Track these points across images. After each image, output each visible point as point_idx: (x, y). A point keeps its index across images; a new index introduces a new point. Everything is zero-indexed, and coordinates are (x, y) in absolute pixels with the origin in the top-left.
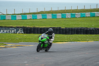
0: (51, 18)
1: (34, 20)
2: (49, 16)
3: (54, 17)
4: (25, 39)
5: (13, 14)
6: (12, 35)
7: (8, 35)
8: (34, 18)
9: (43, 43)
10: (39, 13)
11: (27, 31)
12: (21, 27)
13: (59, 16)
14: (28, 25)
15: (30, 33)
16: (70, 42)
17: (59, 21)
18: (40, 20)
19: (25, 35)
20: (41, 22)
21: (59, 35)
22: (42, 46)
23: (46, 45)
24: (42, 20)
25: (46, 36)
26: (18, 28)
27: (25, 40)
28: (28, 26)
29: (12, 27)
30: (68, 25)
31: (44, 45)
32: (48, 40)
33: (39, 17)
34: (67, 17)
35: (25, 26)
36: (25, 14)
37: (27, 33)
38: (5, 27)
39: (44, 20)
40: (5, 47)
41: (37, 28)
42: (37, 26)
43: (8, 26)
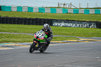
6: (85, 29)
7: (80, 29)
11: (100, 25)
12: (94, 22)
19: (98, 30)
26: (90, 23)
27: (98, 35)
29: (84, 21)
35: (98, 21)
36: (98, 8)
37: (100, 28)
38: (78, 21)
40: (77, 42)
43: (80, 20)
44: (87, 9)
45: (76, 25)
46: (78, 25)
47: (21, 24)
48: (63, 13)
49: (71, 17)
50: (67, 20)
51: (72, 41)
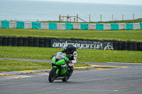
1: (129, 31)
4: (116, 57)
5: (99, 22)
6: (97, 51)
7: (90, 51)
8: (129, 28)
9: (59, 67)
10: (136, 21)
11: (119, 46)
12: (110, 41)
14: (120, 38)
15: (123, 49)
18: (138, 31)
19: (116, 52)
20: (139, 33)
22: (57, 72)
23: (65, 71)
25: (64, 55)
26: (105, 42)
27: (116, 59)
28: (119, 40)
29: (96, 41)
31: (60, 71)
33: (137, 26)
35: (116, 39)
37: (118, 49)
38: (87, 40)
40: (87, 69)
41: (134, 43)
42: (133, 40)
43: (91, 39)
44: (100, 24)
45: (85, 46)
46: (87, 46)
47: (8, 45)
48: (67, 30)
49: (78, 34)
50: (72, 39)
51: (79, 68)
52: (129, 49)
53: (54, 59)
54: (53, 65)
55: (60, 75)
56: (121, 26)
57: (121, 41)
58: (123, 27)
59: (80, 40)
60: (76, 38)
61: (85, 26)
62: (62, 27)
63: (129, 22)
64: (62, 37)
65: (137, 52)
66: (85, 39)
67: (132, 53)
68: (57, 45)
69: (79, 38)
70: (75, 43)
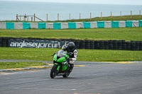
0: (110, 26)
2: (108, 25)
3: (115, 26)
5: (56, 21)
7: (48, 50)
8: (87, 26)
9: (60, 64)
10: (93, 20)
12: (67, 40)
13: (122, 24)
14: (77, 36)
15: (80, 48)
16: (138, 62)
17: (122, 32)
18: (95, 30)
20: (96, 32)
21: (122, 51)
22: (58, 69)
23: (65, 68)
24: (98, 30)
25: (65, 53)
26: (62, 41)
28: (77, 38)
29: (54, 40)
30: (134, 37)
31: (61, 68)
32: (68, 60)
33: (94, 25)
34: (133, 26)
35: (73, 38)
36: (73, 21)
38: (44, 39)
39: (100, 29)
41: (91, 42)
42: (91, 39)
43: (48, 38)
44: (57, 23)
45: (42, 45)
48: (24, 29)
49: (35, 34)
50: (29, 38)
51: (37, 67)
52: (86, 48)
53: (55, 56)
54: (54, 62)
55: (61, 71)
56: (78, 25)
57: (79, 40)
58: (80, 26)
59: (38, 39)
60: (33, 37)
61: (42, 25)
62: (19, 26)
63: (87, 20)
64: (20, 36)
65: (95, 51)
66: (43, 38)
67: (89, 51)
68: (15, 44)
69: (36, 37)
70: (33, 42)
